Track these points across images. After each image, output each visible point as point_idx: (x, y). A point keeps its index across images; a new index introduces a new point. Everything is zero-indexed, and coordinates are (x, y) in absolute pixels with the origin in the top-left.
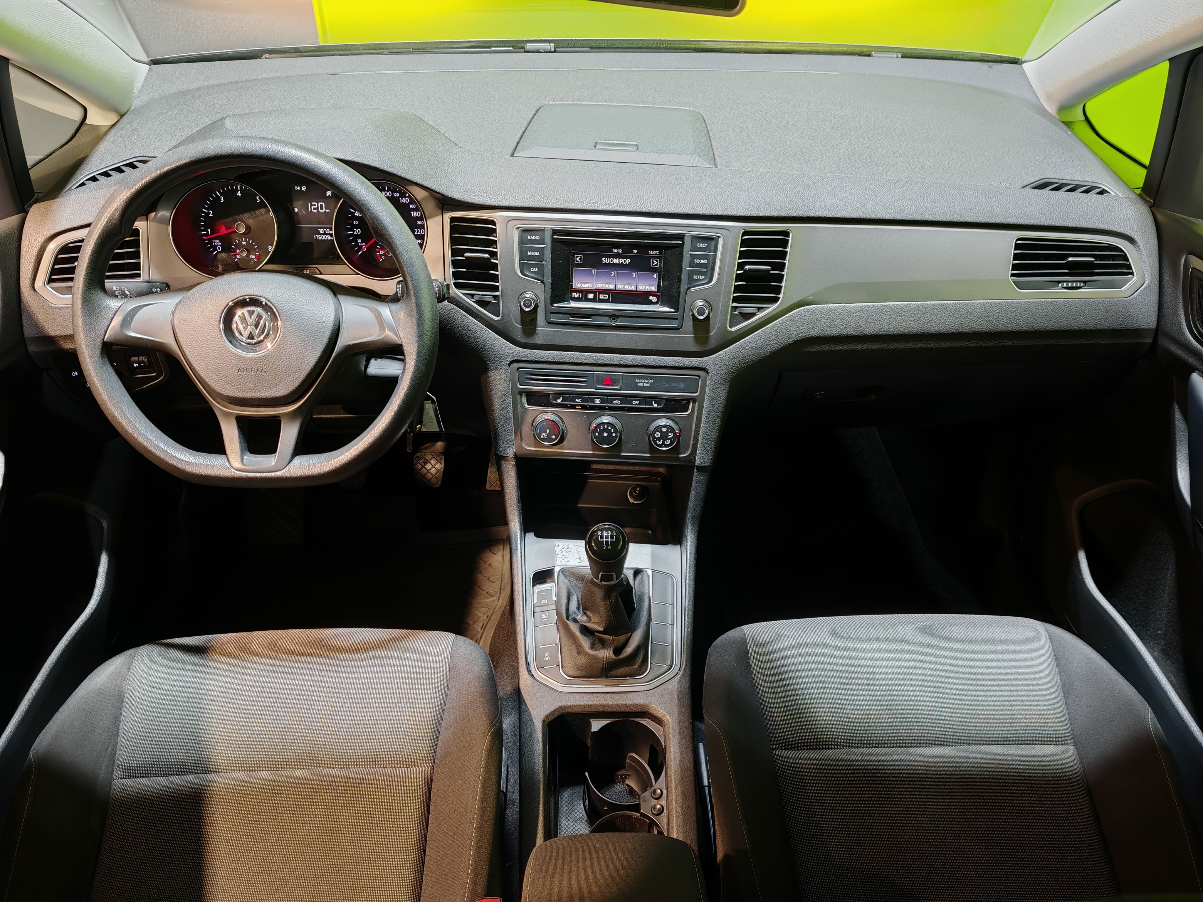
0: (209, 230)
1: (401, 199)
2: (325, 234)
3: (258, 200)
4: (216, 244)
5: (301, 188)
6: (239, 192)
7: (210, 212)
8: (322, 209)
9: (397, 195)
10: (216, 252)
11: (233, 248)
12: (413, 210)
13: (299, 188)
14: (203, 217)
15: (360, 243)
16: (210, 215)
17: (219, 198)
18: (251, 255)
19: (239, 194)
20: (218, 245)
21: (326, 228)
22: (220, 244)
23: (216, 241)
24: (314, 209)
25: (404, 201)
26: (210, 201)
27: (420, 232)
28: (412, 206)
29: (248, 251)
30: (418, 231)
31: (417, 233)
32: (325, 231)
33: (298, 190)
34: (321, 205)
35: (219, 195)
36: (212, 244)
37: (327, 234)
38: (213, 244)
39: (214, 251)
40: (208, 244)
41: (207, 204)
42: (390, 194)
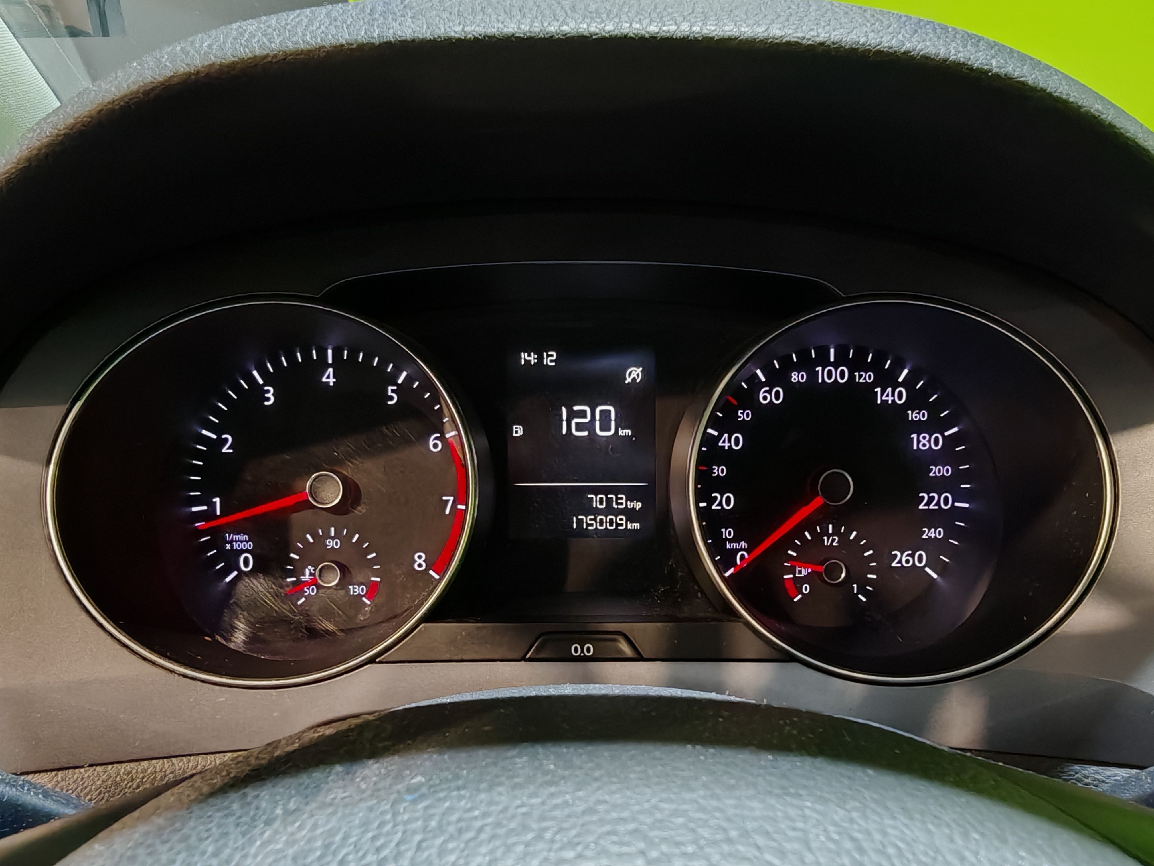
0: (217, 500)
1: (878, 390)
2: (609, 510)
3: (392, 398)
4: (236, 546)
5: (540, 358)
6: (330, 370)
7: (226, 440)
8: (605, 427)
9: (867, 377)
10: (235, 573)
11: (291, 561)
12: (919, 427)
13: (533, 359)
14: (199, 455)
15: (731, 541)
16: (224, 450)
17: (259, 392)
18: (353, 584)
19: (329, 378)
20: (243, 551)
21: (616, 491)
22: (250, 546)
23: (236, 537)
24: (580, 427)
25: (890, 399)
26: (227, 400)
27: (938, 504)
28: (913, 415)
29: (344, 569)
30: (931, 499)
31: (928, 504)
32: (609, 501)
33: (528, 362)
34: (606, 414)
35: (261, 382)
36: (221, 549)
37: (618, 512)
38: (228, 547)
39: (226, 572)
40: (208, 546)
41: (218, 412)
42: (842, 376)
